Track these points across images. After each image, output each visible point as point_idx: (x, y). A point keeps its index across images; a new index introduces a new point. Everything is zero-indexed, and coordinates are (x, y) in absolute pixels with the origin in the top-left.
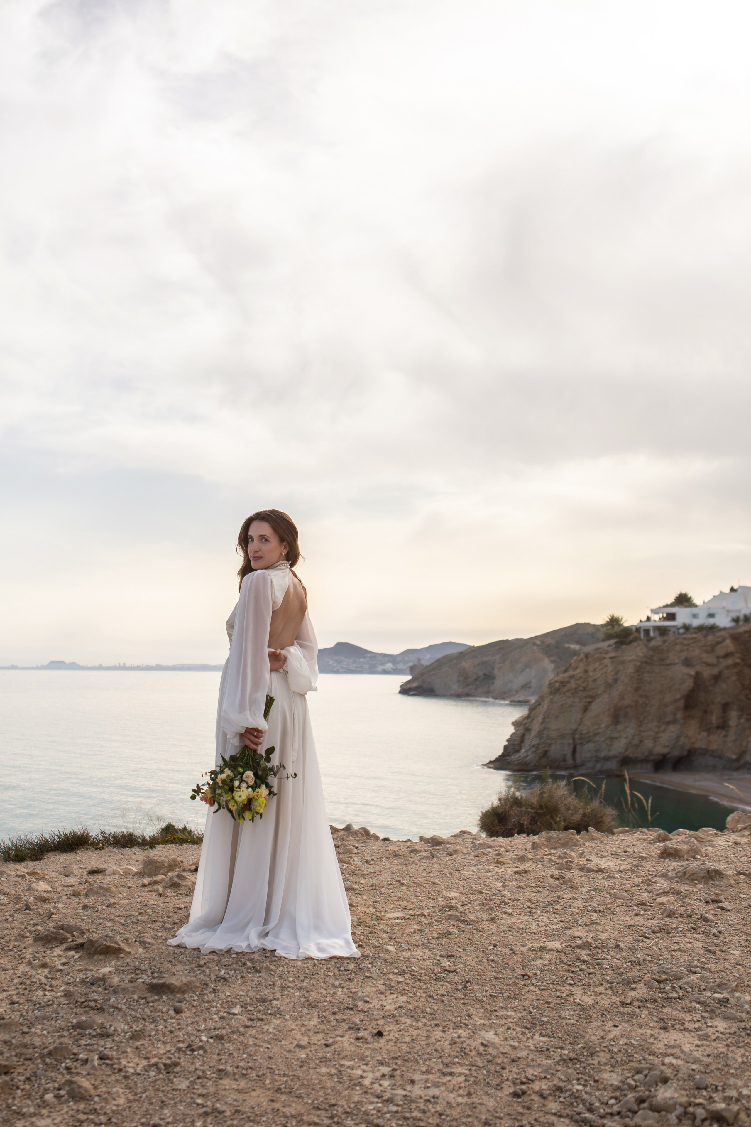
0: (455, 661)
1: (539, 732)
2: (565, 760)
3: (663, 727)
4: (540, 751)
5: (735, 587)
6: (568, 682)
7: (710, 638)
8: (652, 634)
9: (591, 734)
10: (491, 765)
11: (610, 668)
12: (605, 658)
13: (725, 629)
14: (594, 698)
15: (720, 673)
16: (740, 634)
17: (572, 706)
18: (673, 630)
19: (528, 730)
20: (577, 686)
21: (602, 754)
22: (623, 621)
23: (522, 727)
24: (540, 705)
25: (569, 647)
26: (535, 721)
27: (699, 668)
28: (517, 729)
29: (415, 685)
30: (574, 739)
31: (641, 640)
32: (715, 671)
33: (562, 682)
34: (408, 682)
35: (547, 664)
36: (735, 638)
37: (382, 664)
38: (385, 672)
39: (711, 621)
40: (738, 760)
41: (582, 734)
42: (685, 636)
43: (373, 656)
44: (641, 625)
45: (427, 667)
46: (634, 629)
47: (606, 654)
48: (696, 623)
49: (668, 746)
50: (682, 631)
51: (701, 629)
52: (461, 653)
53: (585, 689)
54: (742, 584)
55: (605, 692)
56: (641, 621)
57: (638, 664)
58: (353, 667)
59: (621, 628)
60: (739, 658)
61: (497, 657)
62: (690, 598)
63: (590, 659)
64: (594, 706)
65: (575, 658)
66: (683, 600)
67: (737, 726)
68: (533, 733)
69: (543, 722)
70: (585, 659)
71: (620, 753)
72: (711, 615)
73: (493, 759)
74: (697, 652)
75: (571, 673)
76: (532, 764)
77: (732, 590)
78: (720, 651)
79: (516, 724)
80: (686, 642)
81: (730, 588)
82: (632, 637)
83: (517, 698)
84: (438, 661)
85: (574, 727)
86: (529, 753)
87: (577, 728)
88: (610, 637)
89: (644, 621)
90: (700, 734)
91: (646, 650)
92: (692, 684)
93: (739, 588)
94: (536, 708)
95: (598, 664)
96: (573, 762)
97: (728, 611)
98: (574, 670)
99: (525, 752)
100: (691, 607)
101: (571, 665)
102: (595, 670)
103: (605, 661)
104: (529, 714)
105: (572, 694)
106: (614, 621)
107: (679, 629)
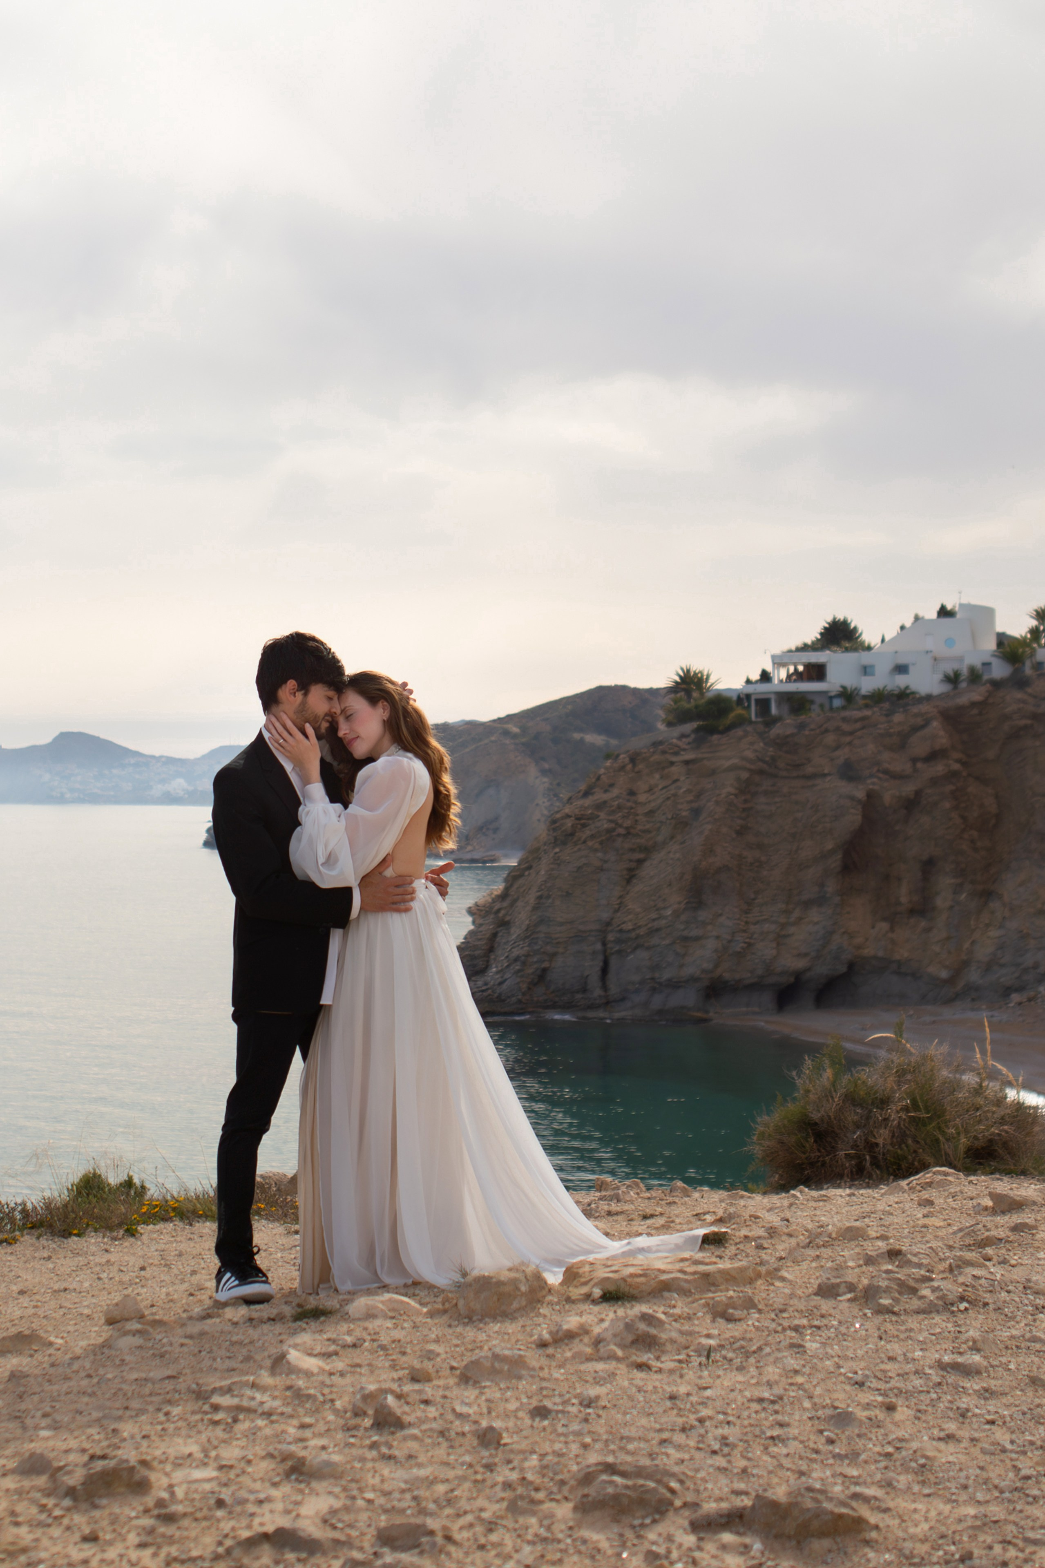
1: (528, 926)
2: (584, 990)
3: (796, 914)
4: (530, 970)
5: (949, 607)
6: (593, 817)
7: (898, 718)
8: (774, 710)
9: (642, 931)
11: (684, 785)
12: (672, 763)
13: (929, 698)
14: (648, 850)
15: (918, 793)
16: (961, 709)
17: (600, 870)
18: (818, 700)
19: (504, 924)
20: (613, 825)
21: (666, 975)
22: (711, 681)
23: (491, 918)
24: (530, 868)
25: (582, 741)
26: (520, 904)
27: (873, 784)
28: (479, 920)
30: (604, 944)
31: (751, 722)
32: (908, 789)
33: (578, 819)
35: (536, 780)
36: (951, 717)
37: (163, 781)
38: (170, 799)
39: (901, 681)
40: (950, 981)
41: (621, 931)
42: (846, 713)
43: (143, 762)
44: (750, 689)
46: (735, 698)
47: (676, 754)
48: (867, 685)
49: (806, 955)
50: (838, 702)
51: (878, 697)
53: (628, 833)
54: (964, 601)
55: (672, 837)
56: (748, 681)
57: (745, 775)
58: (97, 787)
59: (709, 695)
60: (958, 761)
62: (855, 628)
63: (641, 766)
64: (648, 870)
65: (608, 763)
66: (839, 634)
67: (951, 907)
69: (535, 909)
70: (630, 766)
71: (704, 971)
72: (901, 669)
74: (871, 747)
75: (599, 796)
76: (514, 999)
77: (944, 612)
78: (919, 746)
79: (476, 912)
80: (846, 727)
81: (938, 607)
82: (732, 715)
85: (605, 915)
86: (507, 975)
87: (612, 919)
88: (679, 716)
89: (757, 682)
90: (873, 927)
91: (762, 744)
92: (859, 818)
93: (957, 609)
94: (521, 875)
95: (657, 776)
96: (602, 993)
97: (935, 659)
98: (606, 791)
99: (498, 972)
100: (855, 650)
101: (598, 779)
102: (650, 790)
103: (673, 769)
104: (507, 889)
105: (601, 843)
106: (690, 682)
107: (831, 698)
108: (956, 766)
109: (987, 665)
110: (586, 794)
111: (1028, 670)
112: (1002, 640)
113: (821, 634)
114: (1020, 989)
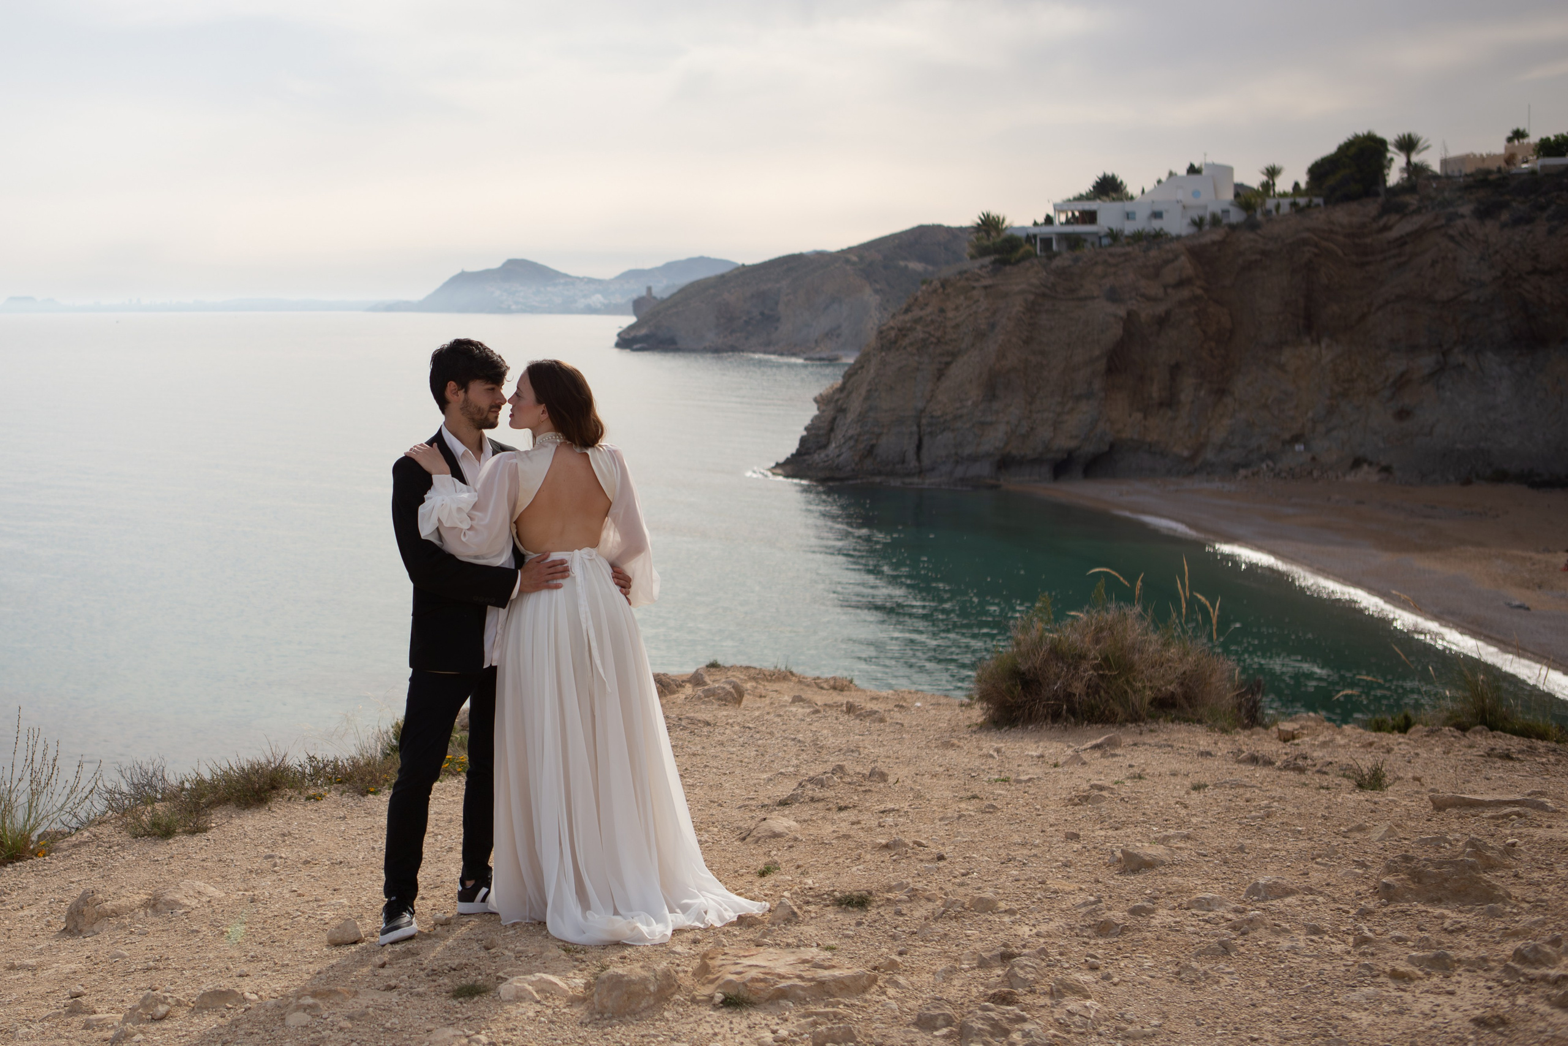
0: (712, 291)
1: (859, 415)
2: (903, 462)
3: (1069, 405)
4: (861, 446)
5: (1197, 165)
6: (912, 329)
7: (1153, 253)
8: (1055, 247)
9: (949, 417)
10: (779, 471)
11: (983, 305)
12: (974, 288)
13: (1178, 238)
14: (954, 355)
15: (1168, 313)
16: (1203, 247)
17: (916, 370)
18: (1090, 239)
19: (842, 411)
20: (927, 335)
21: (967, 451)
22: (1006, 222)
23: (832, 406)
24: (862, 367)
25: (906, 267)
26: (854, 395)
27: (1133, 304)
28: (823, 408)
29: (643, 331)
30: (919, 426)
31: (1036, 256)
32: (1160, 309)
33: (900, 330)
34: (631, 328)
35: (870, 297)
36: (1197, 253)
37: (586, 296)
38: (591, 310)
39: (1157, 224)
40: (1192, 458)
41: (932, 417)
42: (1113, 250)
43: (572, 281)
44: (1036, 230)
45: (664, 301)
46: (1024, 235)
47: (977, 280)
48: (1130, 228)
49: (1076, 437)
50: (1105, 241)
51: (1138, 237)
52: (722, 276)
53: (939, 342)
54: (1209, 160)
55: (973, 345)
56: (1035, 224)
57: (1031, 297)
58: (537, 301)
59: (1003, 235)
60: (1201, 287)
61: (783, 284)
62: (1121, 183)
63: (949, 290)
64: (954, 370)
65: (924, 287)
66: (1108, 187)
67: (1193, 402)
68: (851, 416)
69: (866, 398)
70: (941, 290)
71: (995, 449)
72: (1157, 215)
73: (782, 460)
74: (1131, 277)
76: (849, 468)
77: (1193, 170)
78: (1170, 275)
80: (1111, 260)
81: (1187, 166)
82: (1021, 251)
83: (819, 353)
84: (683, 290)
85: (920, 405)
86: (844, 449)
87: (925, 408)
88: (983, 252)
89: (1042, 225)
90: (1130, 416)
91: (1044, 273)
92: (1121, 332)
93: (1203, 167)
94: (856, 373)
95: (962, 297)
96: (917, 464)
97: (1184, 207)
98: (922, 309)
99: (836, 447)
100: (1121, 200)
101: (916, 299)
102: (957, 308)
103: (975, 293)
104: (844, 384)
105: (918, 349)
106: (989, 225)
107: (1100, 238)
108: (1199, 292)
109: (1226, 212)
110: (907, 311)
111: (1259, 216)
112: (1240, 190)
113: (1094, 187)
114: (1245, 466)
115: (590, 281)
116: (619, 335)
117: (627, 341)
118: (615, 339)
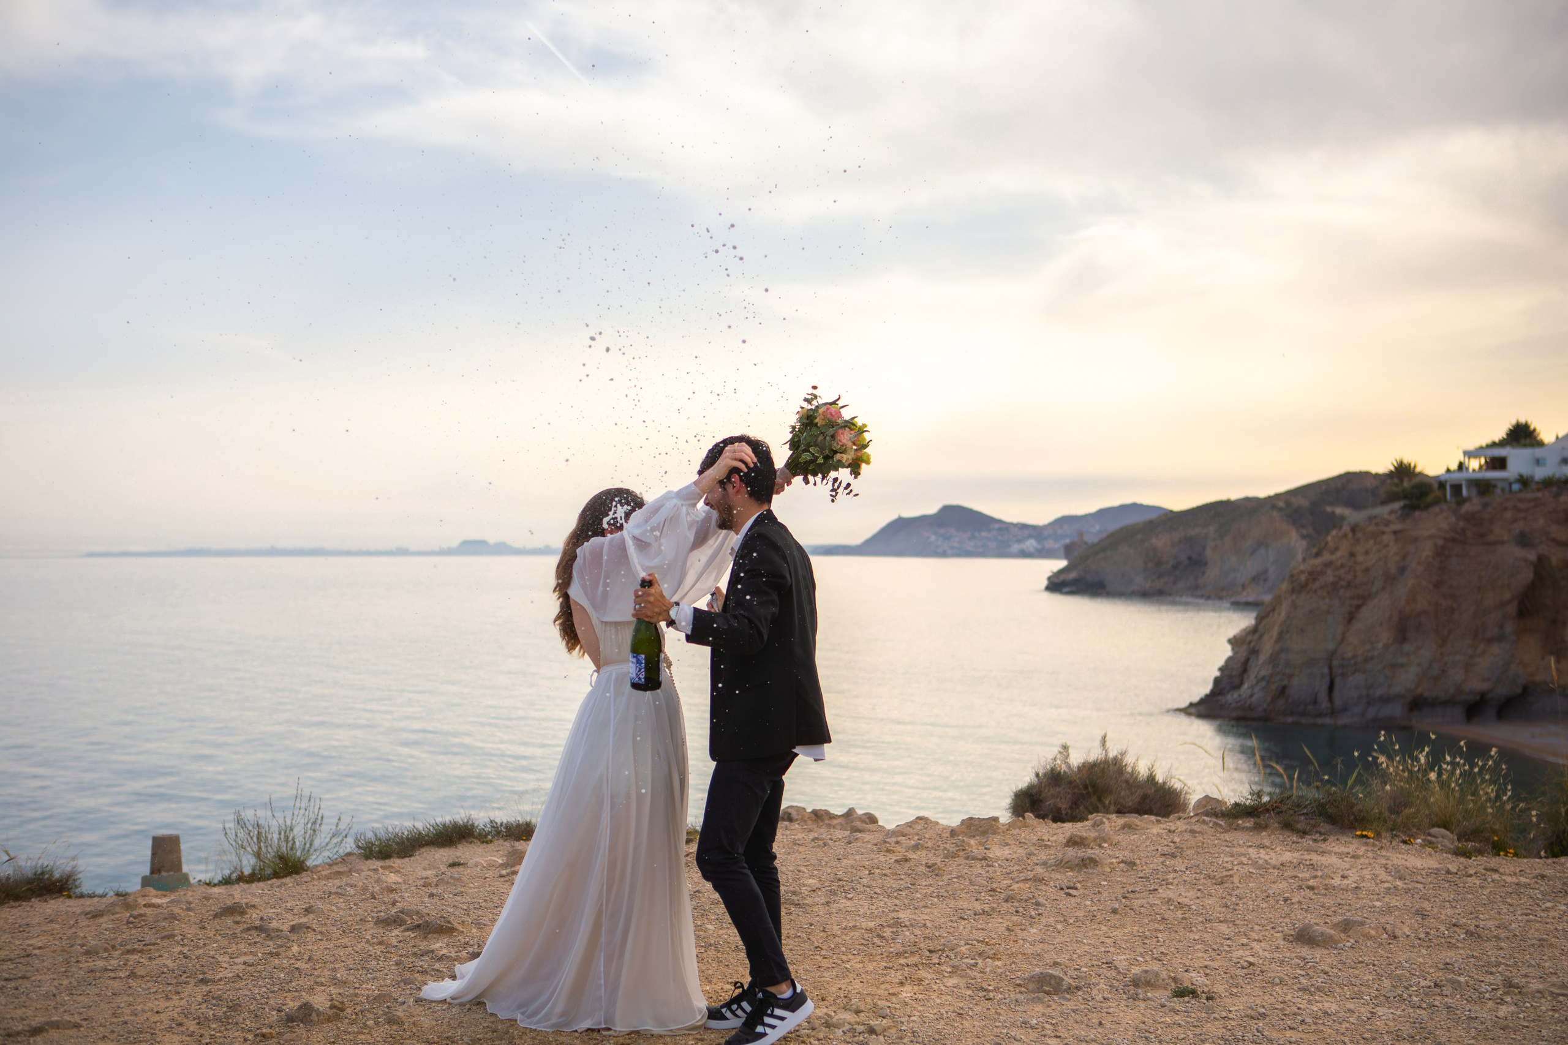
0: (1139, 536)
1: (1272, 655)
2: (1315, 702)
3: (1481, 647)
4: (1273, 687)
6: (1322, 573)
7: (1563, 499)
8: (1465, 492)
9: (1359, 659)
10: (1191, 712)
11: (1393, 549)
12: (1383, 533)
14: (1364, 599)
17: (1328, 612)
18: (1500, 485)
19: (1254, 652)
20: (1336, 579)
21: (1378, 692)
23: (1244, 647)
24: (1275, 608)
25: (1331, 512)
26: (1266, 637)
27: (1543, 549)
28: (1236, 649)
29: (1072, 575)
30: (1330, 668)
31: (1446, 502)
33: (1311, 573)
34: (1061, 572)
35: (1295, 541)
37: (1019, 541)
38: (1025, 554)
39: (1566, 471)
41: (1343, 659)
42: (1522, 495)
43: (1004, 527)
44: (1448, 476)
45: (1094, 545)
46: (1437, 482)
47: (1387, 525)
48: (1540, 474)
49: (1488, 679)
50: (1516, 487)
51: (1548, 483)
52: (1151, 522)
53: (1349, 585)
55: (1383, 588)
56: (1447, 470)
57: (1441, 542)
58: (970, 546)
59: (1415, 481)
61: (1212, 529)
62: (1534, 430)
63: (1359, 535)
64: (1365, 613)
66: (1521, 435)
68: (1263, 657)
69: (1278, 640)
70: (1350, 535)
71: (1407, 690)
72: (1566, 461)
73: (1195, 701)
74: (1541, 522)
75: (1326, 557)
76: (1260, 709)
79: (1234, 642)
80: (1521, 506)
82: (1431, 496)
83: (1243, 598)
84: (1112, 535)
85: (1331, 646)
86: (1256, 690)
87: (1336, 650)
88: (1394, 497)
89: (1454, 471)
90: (1543, 659)
91: (1454, 519)
92: (1531, 576)
94: (1267, 615)
95: (1372, 542)
96: (1329, 705)
98: (1332, 553)
99: (1248, 688)
100: (1534, 446)
102: (1367, 553)
103: (1385, 538)
104: (1256, 626)
105: (1328, 593)
106: (1403, 471)
107: (1510, 484)
113: (1507, 435)
115: (1024, 527)
116: (1049, 578)
117: (1056, 585)
118: (1045, 583)
